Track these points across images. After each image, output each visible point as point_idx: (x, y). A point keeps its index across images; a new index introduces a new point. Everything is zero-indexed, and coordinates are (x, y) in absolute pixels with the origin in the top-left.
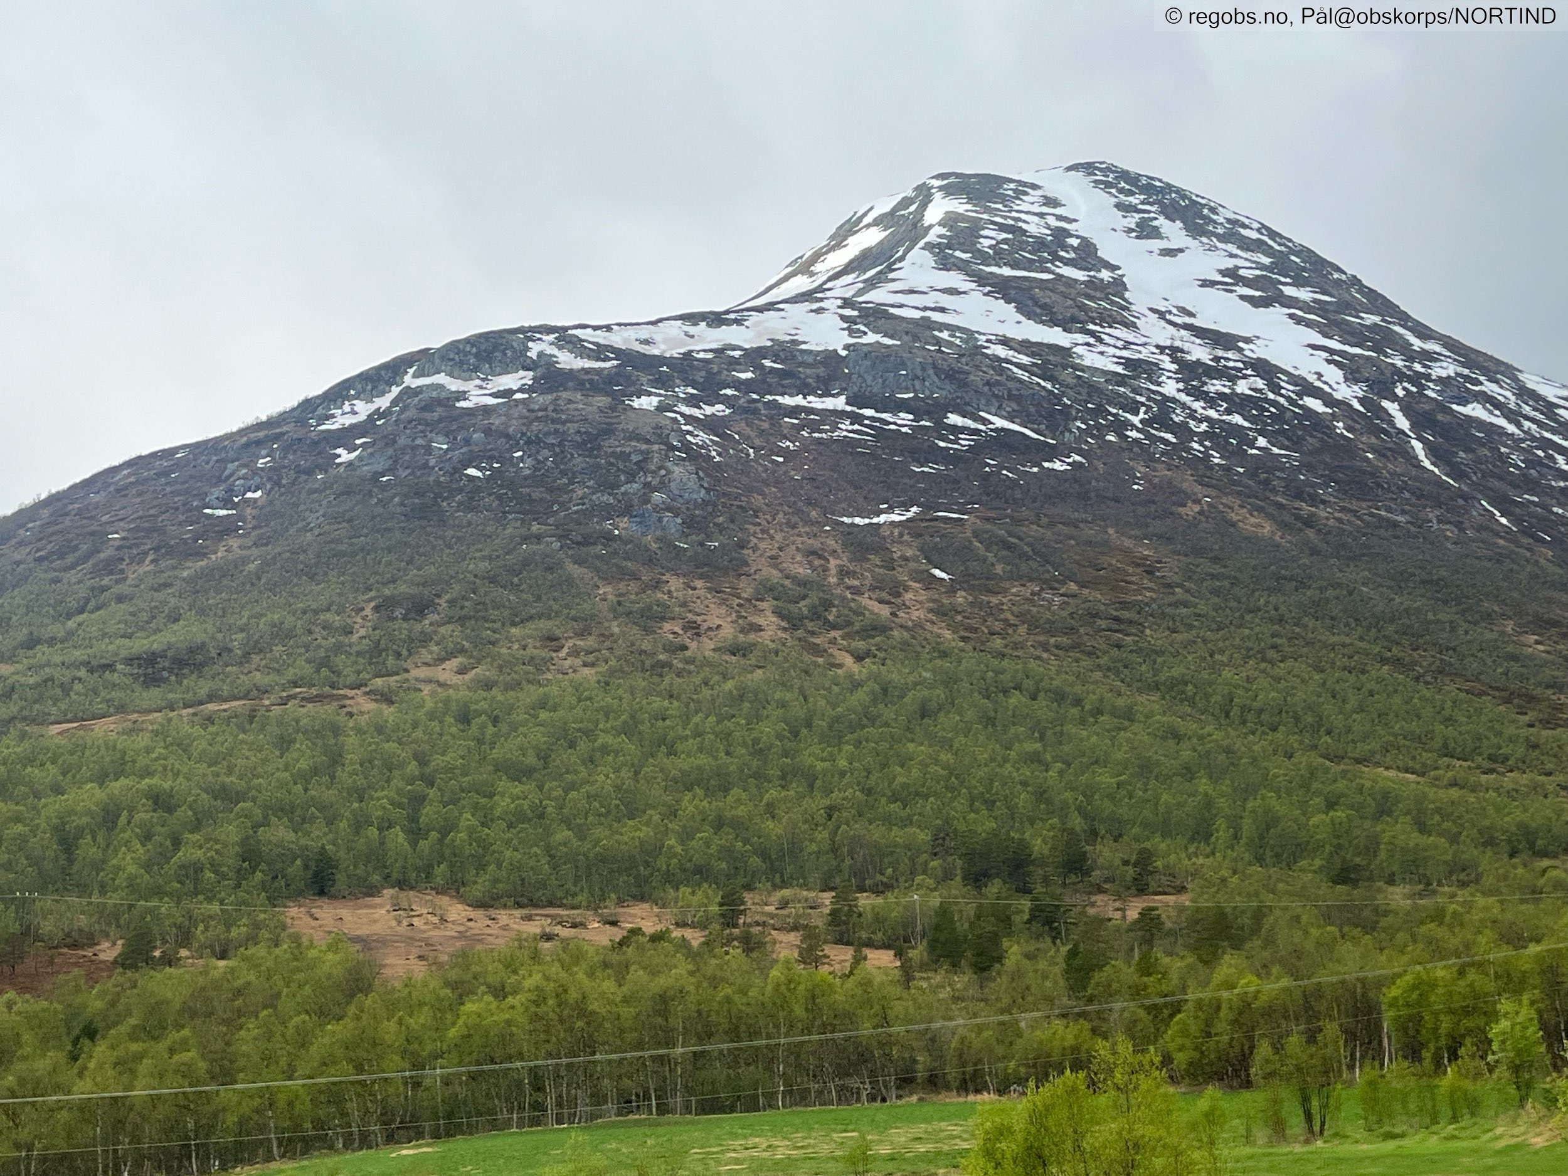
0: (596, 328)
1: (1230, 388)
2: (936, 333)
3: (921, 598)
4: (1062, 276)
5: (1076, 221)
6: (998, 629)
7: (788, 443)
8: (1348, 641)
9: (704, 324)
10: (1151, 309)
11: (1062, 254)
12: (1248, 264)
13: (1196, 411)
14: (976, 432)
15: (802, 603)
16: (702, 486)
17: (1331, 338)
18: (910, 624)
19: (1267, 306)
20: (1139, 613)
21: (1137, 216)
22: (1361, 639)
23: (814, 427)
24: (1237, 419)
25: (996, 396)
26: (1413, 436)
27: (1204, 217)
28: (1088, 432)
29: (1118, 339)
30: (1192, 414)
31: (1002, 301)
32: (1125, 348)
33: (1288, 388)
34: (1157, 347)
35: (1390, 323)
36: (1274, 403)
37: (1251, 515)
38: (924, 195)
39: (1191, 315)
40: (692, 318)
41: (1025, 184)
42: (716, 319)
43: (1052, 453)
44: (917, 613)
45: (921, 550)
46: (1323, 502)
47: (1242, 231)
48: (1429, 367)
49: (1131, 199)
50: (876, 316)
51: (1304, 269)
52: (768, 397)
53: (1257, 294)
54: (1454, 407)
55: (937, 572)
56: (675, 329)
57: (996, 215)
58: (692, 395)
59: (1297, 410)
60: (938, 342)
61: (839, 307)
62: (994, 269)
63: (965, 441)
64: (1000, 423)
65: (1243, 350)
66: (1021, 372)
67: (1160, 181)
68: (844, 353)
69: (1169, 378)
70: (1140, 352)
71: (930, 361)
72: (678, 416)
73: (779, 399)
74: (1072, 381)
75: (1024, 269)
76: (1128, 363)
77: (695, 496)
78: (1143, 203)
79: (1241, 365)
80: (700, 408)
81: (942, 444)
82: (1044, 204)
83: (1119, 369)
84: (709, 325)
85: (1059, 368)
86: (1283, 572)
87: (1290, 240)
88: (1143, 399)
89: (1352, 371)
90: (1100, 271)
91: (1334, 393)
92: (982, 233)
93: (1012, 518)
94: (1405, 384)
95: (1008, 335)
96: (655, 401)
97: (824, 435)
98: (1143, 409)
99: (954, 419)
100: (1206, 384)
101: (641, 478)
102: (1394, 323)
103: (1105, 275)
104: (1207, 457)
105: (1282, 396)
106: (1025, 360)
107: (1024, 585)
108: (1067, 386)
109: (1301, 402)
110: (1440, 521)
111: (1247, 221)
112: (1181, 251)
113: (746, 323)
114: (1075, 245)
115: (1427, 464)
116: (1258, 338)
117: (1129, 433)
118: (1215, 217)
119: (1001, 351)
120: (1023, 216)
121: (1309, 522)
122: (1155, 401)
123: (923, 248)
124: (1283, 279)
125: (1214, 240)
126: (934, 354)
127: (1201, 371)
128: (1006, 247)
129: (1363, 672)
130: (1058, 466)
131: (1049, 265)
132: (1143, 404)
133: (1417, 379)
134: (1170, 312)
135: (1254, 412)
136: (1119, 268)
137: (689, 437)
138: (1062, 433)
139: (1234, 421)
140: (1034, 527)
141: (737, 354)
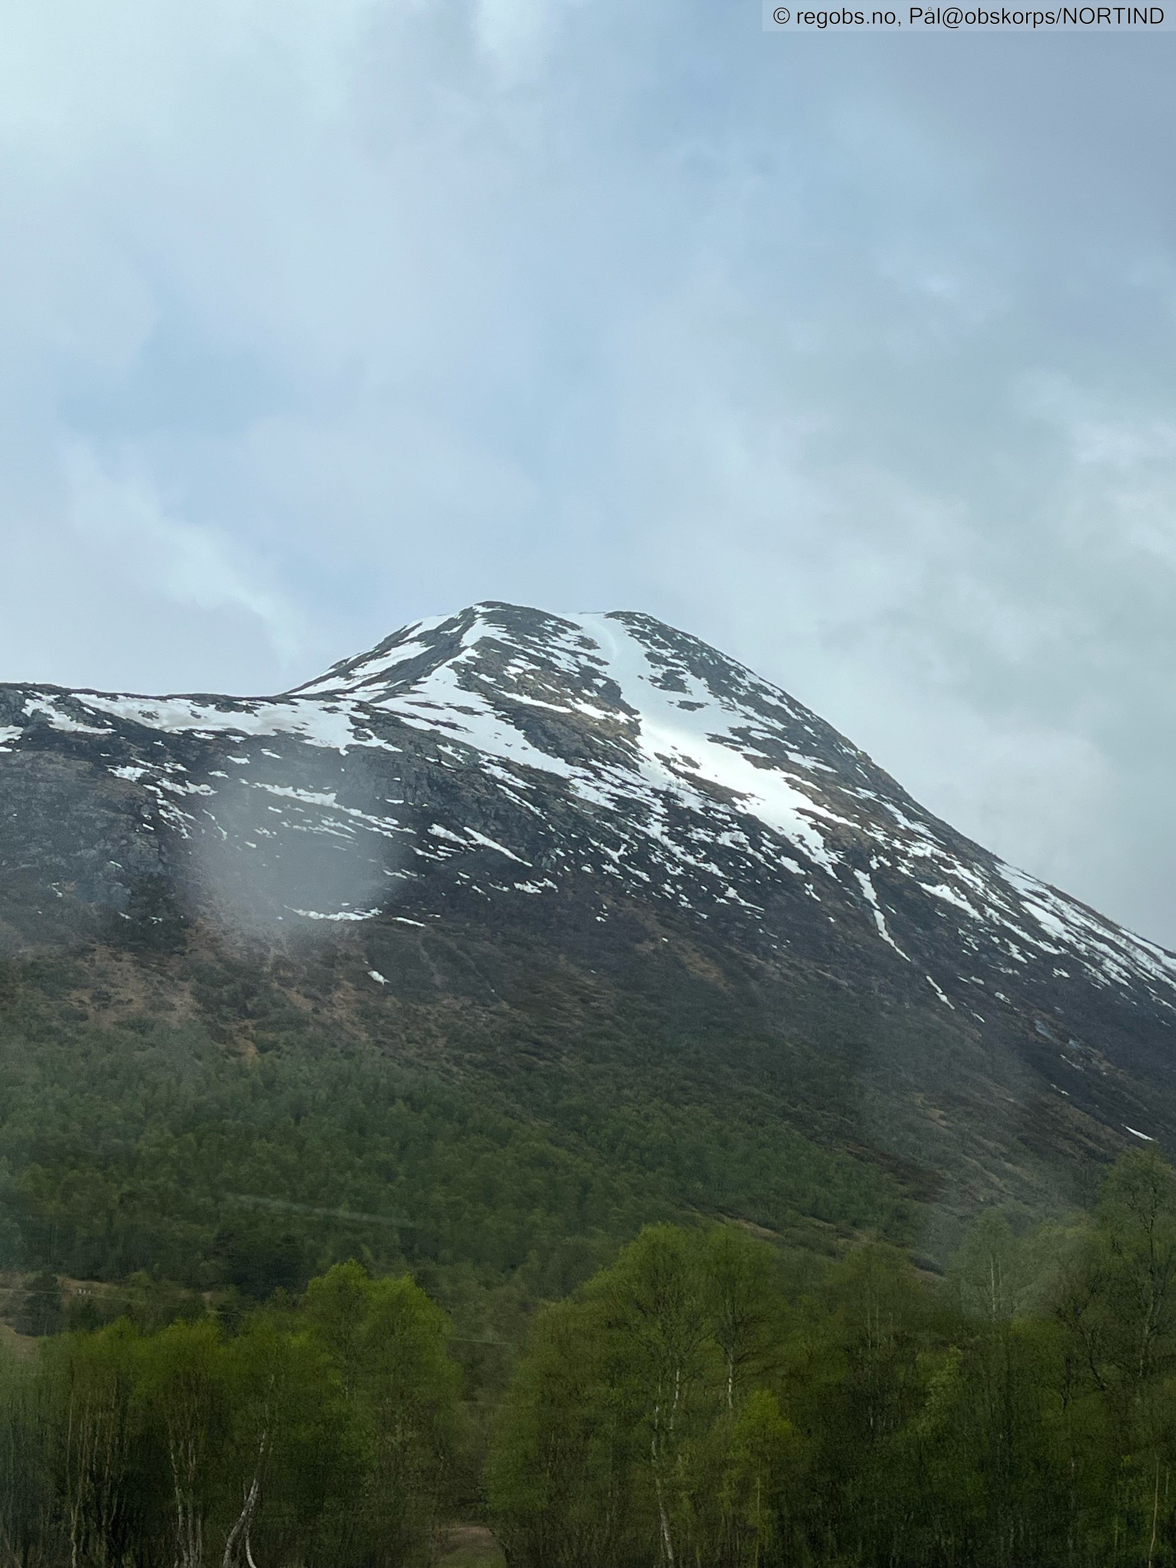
0: (100, 695)
1: (713, 838)
2: (440, 747)
3: (349, 998)
4: (580, 712)
5: (607, 664)
6: (417, 1038)
7: (265, 831)
8: (756, 1091)
9: (214, 706)
10: (658, 755)
11: (586, 692)
12: (761, 727)
13: (675, 855)
14: (457, 845)
15: (226, 988)
16: (161, 860)
17: (820, 805)
18: (329, 1021)
19: (768, 767)
20: (561, 1039)
21: (665, 668)
22: (771, 1092)
23: (298, 819)
24: (713, 868)
25: (484, 814)
26: (878, 907)
27: (729, 678)
28: (566, 861)
29: (617, 777)
30: (671, 858)
31: (513, 726)
32: (621, 787)
33: (768, 846)
34: (653, 790)
35: (884, 800)
36: (752, 858)
37: (703, 960)
38: (468, 618)
39: (696, 766)
40: (202, 699)
41: (565, 623)
42: (227, 704)
43: (525, 875)
44: (340, 1012)
45: (367, 951)
46: (775, 957)
47: (765, 697)
48: (908, 846)
49: (663, 651)
50: (387, 724)
51: (814, 740)
52: (258, 784)
53: (762, 755)
54: (924, 886)
55: (375, 975)
56: (183, 708)
57: (530, 647)
58: (182, 772)
59: (772, 868)
60: (440, 755)
61: (353, 709)
62: (515, 697)
63: (443, 852)
64: (481, 839)
65: (735, 805)
66: (512, 794)
67: (695, 639)
68: (344, 753)
69: (656, 820)
70: (635, 793)
71: (426, 771)
72: (158, 790)
73: (269, 787)
74: (560, 809)
75: (543, 700)
76: (621, 801)
77: (152, 870)
78: (673, 657)
79: (728, 818)
80: (184, 785)
81: (420, 852)
82: (579, 644)
83: (611, 806)
84: (218, 709)
85: (552, 796)
86: (715, 1018)
87: (809, 712)
88: (627, 837)
89: (833, 838)
90: (618, 713)
91: (811, 857)
92: (512, 661)
93: (466, 931)
94: (881, 858)
95: (511, 759)
96: (139, 772)
97: (305, 829)
98: (624, 846)
99: (438, 830)
100: (691, 831)
101: (101, 845)
102: (888, 802)
103: (622, 717)
104: (676, 898)
105: (761, 852)
106: (520, 783)
107: (456, 998)
108: (554, 814)
109: (778, 861)
110: (881, 991)
111: (770, 689)
112: (700, 706)
113: (255, 712)
114: (601, 686)
115: (885, 935)
116: (753, 796)
117: (605, 867)
118: (740, 680)
119: (498, 772)
120: (556, 652)
121: (756, 974)
122: (637, 840)
123: (449, 667)
124: (791, 746)
125: (735, 700)
126: (431, 766)
127: (688, 817)
128: (531, 677)
129: (762, 1124)
130: (529, 888)
131: (570, 700)
132: (625, 841)
133: (893, 854)
134: (675, 760)
135: (731, 864)
136: (637, 713)
137: (162, 812)
138: (540, 857)
139: (710, 869)
140: (487, 943)
141: (238, 739)
